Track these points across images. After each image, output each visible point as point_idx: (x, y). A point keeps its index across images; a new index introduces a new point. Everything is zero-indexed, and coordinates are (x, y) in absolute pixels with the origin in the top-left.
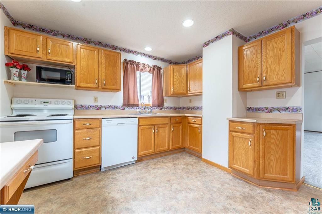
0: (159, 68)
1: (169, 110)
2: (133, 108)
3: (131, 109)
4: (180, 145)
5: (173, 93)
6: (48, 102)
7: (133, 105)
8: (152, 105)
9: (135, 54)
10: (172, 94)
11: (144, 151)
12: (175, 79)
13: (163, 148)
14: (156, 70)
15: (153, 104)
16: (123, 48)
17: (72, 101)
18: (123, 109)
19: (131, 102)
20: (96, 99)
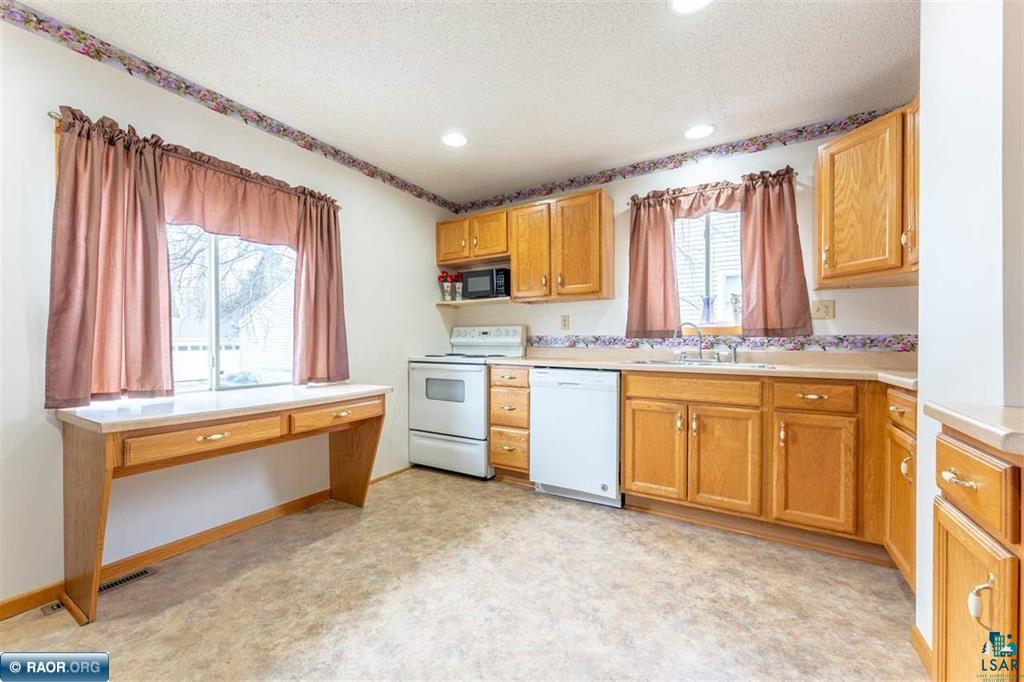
0: (774, 176)
1: (855, 351)
2: (667, 342)
3: (659, 346)
4: (842, 519)
5: (829, 273)
6: (486, 333)
7: (665, 335)
8: (744, 330)
9: (671, 165)
10: (826, 278)
11: (645, 481)
12: (841, 202)
13: (726, 499)
14: (759, 189)
15: (746, 327)
16: (632, 166)
17: (519, 329)
18: (633, 347)
19: (656, 322)
20: (565, 322)
